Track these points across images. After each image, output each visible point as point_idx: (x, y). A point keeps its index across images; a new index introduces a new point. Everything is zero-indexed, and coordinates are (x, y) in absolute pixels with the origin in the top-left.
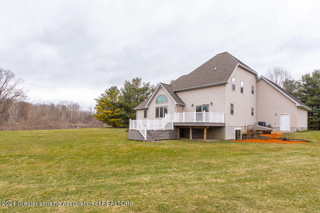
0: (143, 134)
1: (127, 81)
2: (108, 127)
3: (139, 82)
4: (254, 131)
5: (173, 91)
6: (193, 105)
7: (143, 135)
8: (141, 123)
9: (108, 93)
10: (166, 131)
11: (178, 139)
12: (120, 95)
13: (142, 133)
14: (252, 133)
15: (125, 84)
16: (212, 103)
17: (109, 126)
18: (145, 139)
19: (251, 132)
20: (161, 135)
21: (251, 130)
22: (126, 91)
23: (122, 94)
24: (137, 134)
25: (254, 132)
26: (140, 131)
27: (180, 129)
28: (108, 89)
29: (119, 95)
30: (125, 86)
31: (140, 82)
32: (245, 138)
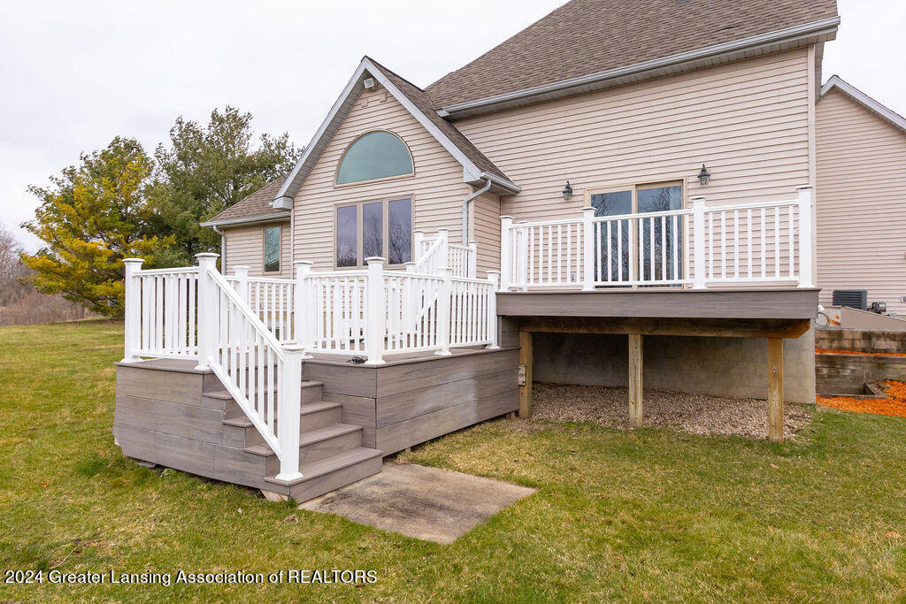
0: (256, 418)
1: (186, 121)
2: (96, 318)
3: (243, 125)
4: (846, 336)
5: (443, 113)
6: (568, 191)
7: (265, 430)
8: (241, 298)
9: (96, 172)
10: (456, 359)
11: (524, 408)
12: (156, 183)
13: (246, 405)
14: (835, 345)
15: (176, 133)
17: (101, 317)
18: (290, 472)
19: (832, 341)
20: (428, 401)
21: (830, 333)
22: (181, 166)
23: (164, 178)
24: (191, 413)
25: (847, 344)
26: (228, 381)
27: (536, 339)
28: (99, 153)
29: (148, 181)
30: (174, 140)
31: (244, 130)
32: (830, 376)
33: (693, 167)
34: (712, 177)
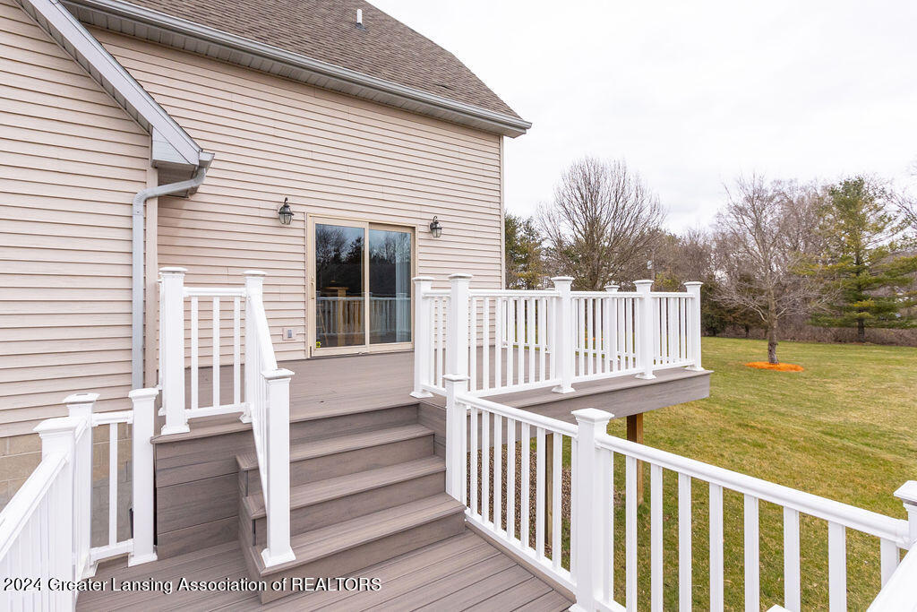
6: (285, 212)
16: (434, 227)
33: (424, 216)
34: (443, 231)
